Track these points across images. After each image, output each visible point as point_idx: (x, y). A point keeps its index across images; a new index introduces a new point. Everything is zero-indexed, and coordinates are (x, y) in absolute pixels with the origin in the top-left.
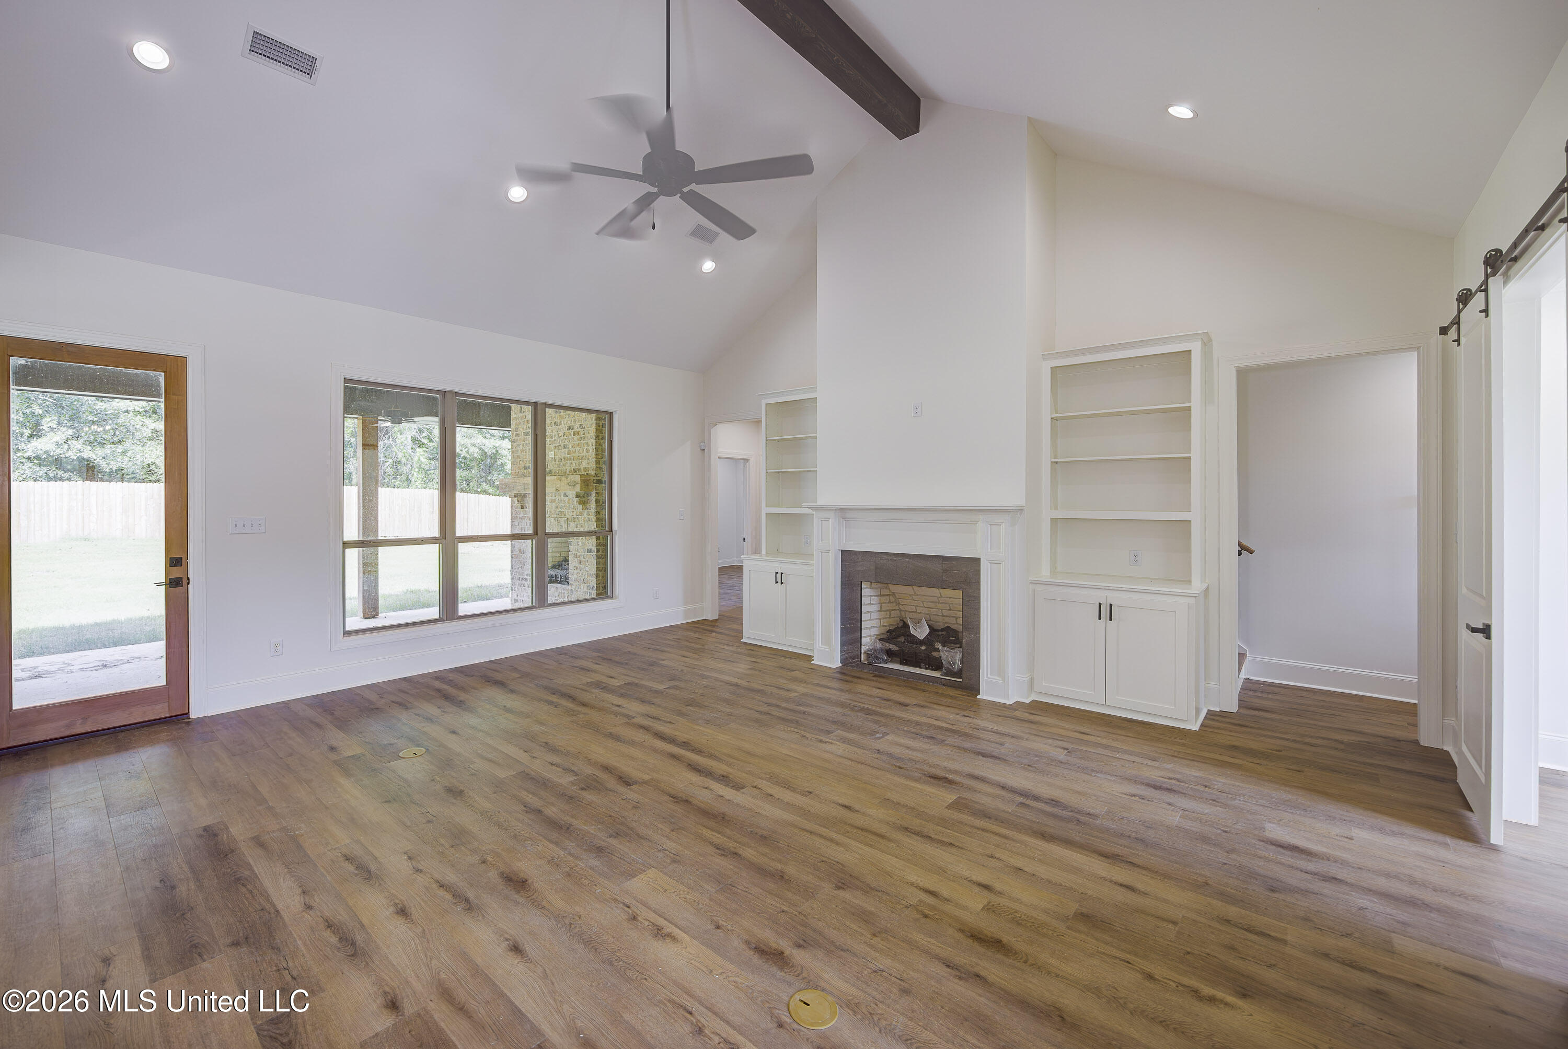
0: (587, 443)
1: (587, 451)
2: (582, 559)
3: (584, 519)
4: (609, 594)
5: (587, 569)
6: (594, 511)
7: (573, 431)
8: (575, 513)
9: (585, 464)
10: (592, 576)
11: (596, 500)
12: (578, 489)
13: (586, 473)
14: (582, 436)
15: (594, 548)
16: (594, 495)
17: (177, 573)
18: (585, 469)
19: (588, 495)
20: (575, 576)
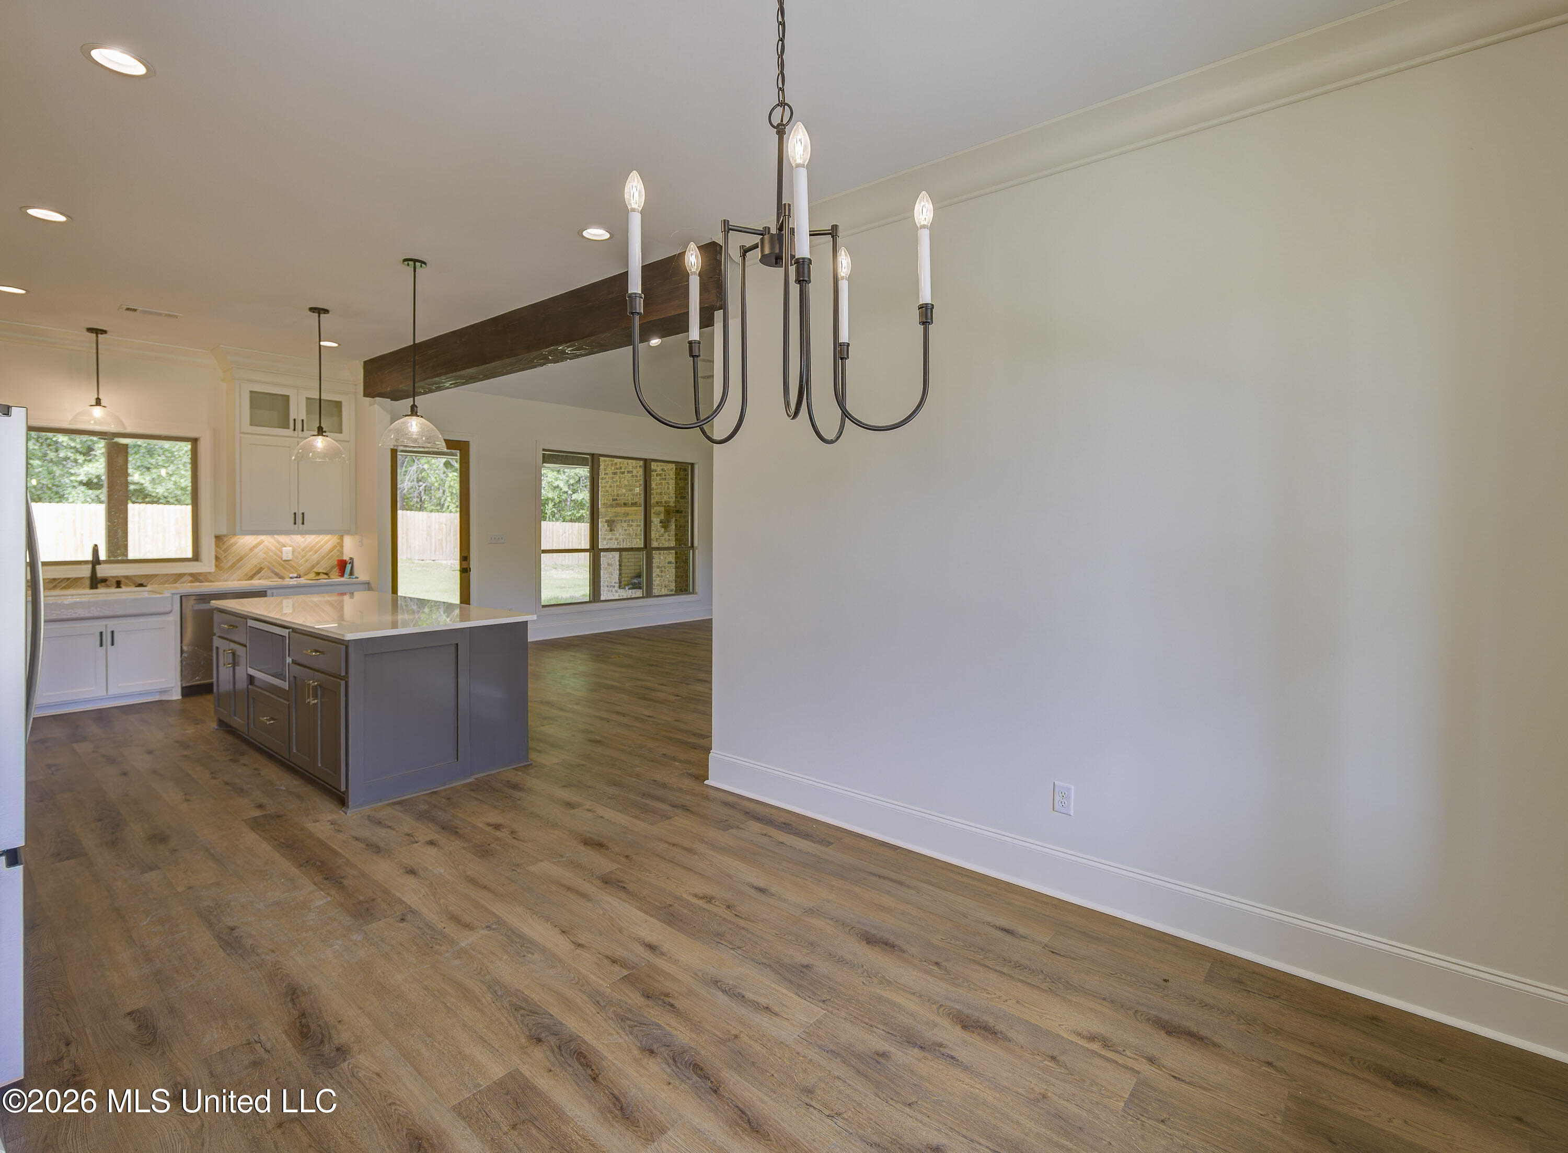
0: (668, 483)
1: (668, 488)
2: (663, 569)
3: (665, 539)
4: (691, 591)
5: (668, 576)
6: (674, 533)
7: (656, 473)
8: (657, 534)
9: (666, 498)
10: (672, 582)
11: (675, 525)
12: (662, 517)
13: (667, 505)
14: (664, 477)
15: (673, 561)
16: (674, 521)
17: (465, 566)
18: (666, 502)
19: (669, 521)
20: (657, 582)
